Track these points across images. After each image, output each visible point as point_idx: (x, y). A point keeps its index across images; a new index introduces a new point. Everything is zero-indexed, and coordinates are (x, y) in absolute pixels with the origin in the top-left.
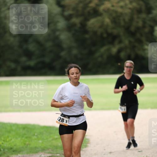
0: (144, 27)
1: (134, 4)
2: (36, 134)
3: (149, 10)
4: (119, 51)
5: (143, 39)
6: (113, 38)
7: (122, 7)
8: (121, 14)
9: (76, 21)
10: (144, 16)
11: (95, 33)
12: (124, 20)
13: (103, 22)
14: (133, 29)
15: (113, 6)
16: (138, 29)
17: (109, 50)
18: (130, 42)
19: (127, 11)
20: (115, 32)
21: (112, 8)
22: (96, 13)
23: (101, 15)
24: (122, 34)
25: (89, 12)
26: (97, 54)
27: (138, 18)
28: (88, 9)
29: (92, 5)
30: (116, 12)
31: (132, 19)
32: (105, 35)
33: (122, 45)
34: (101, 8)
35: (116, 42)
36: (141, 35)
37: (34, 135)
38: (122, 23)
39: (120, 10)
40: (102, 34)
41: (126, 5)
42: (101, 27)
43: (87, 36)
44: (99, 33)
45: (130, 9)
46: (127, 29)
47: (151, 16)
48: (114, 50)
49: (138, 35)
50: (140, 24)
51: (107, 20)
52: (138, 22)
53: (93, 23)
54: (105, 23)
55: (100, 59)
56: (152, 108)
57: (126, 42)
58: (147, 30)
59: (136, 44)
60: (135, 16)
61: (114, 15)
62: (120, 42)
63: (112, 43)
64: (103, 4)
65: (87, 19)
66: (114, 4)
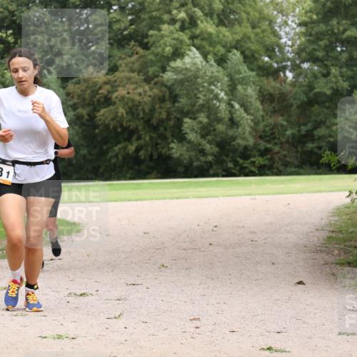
0: (168, 119)
1: (156, 91)
3: (174, 98)
4: (138, 150)
5: (168, 134)
6: (130, 134)
7: (140, 94)
8: (140, 102)
9: (84, 112)
10: (168, 105)
11: (107, 127)
12: (143, 110)
13: (117, 113)
14: (154, 121)
15: (128, 93)
16: (161, 121)
17: (125, 148)
18: (151, 138)
19: (147, 99)
20: (133, 125)
21: (127, 96)
22: (107, 101)
23: (113, 104)
24: (140, 128)
25: (99, 101)
26: (110, 154)
27: (161, 108)
28: (98, 96)
29: (103, 91)
30: (133, 100)
31: (153, 110)
32: (119, 130)
33: (141, 142)
34: (115, 95)
35: (134, 138)
36: (166, 130)
38: (141, 115)
39: (137, 98)
40: (115, 128)
41: (145, 91)
42: (114, 119)
43: (97, 131)
45: (149, 96)
46: (148, 122)
47: (176, 104)
48: (132, 148)
49: (162, 129)
50: (164, 116)
51: (122, 111)
52: (160, 113)
53: (103, 114)
54: (120, 114)
55: (114, 160)
57: (148, 138)
58: (172, 123)
59: (159, 141)
60: (157, 106)
61: (130, 104)
62: (139, 138)
63: (129, 139)
64: (116, 91)
65: (96, 110)
66: (130, 91)
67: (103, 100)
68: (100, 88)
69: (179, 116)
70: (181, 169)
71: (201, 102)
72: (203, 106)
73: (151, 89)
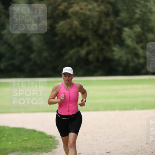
0: (112, 29)
1: (102, 7)
2: (5, 136)
3: (116, 13)
4: (88, 53)
5: (111, 42)
6: (81, 41)
7: (90, 10)
8: (90, 17)
10: (112, 18)
11: (64, 35)
12: (92, 23)
13: (72, 25)
14: (101, 32)
15: (81, 9)
16: (106, 31)
17: (78, 52)
18: (98, 45)
19: (95, 14)
20: (84, 34)
21: (81, 11)
22: (65, 15)
23: (70, 17)
24: (90, 36)
25: (58, 15)
26: (67, 57)
27: (106, 21)
28: (57, 12)
29: (62, 7)
30: (84, 15)
31: (100, 22)
32: (74, 38)
33: (91, 48)
34: (70, 11)
35: (85, 44)
36: (109, 38)
37: (4, 136)
38: (91, 26)
39: (88, 13)
40: (70, 36)
41: (94, 8)
42: (70, 29)
43: (56, 39)
44: (68, 35)
45: (98, 11)
46: (95, 32)
47: (118, 18)
48: (83, 52)
49: (106, 38)
50: (108, 27)
51: (76, 23)
52: (106, 25)
53: (62, 25)
54: (74, 26)
55: (69, 62)
56: (120, 110)
57: (95, 45)
58: (114, 32)
59: (105, 47)
60: (103, 19)
61: (83, 18)
62: (89, 44)
63: (81, 45)
64: (71, 7)
65: (56, 22)
66: (83, 7)
67: (61, 14)
68: (59, 5)
69: (119, 26)
70: (120, 69)
71: (137, 16)
72: (139, 19)
73: (99, 6)
